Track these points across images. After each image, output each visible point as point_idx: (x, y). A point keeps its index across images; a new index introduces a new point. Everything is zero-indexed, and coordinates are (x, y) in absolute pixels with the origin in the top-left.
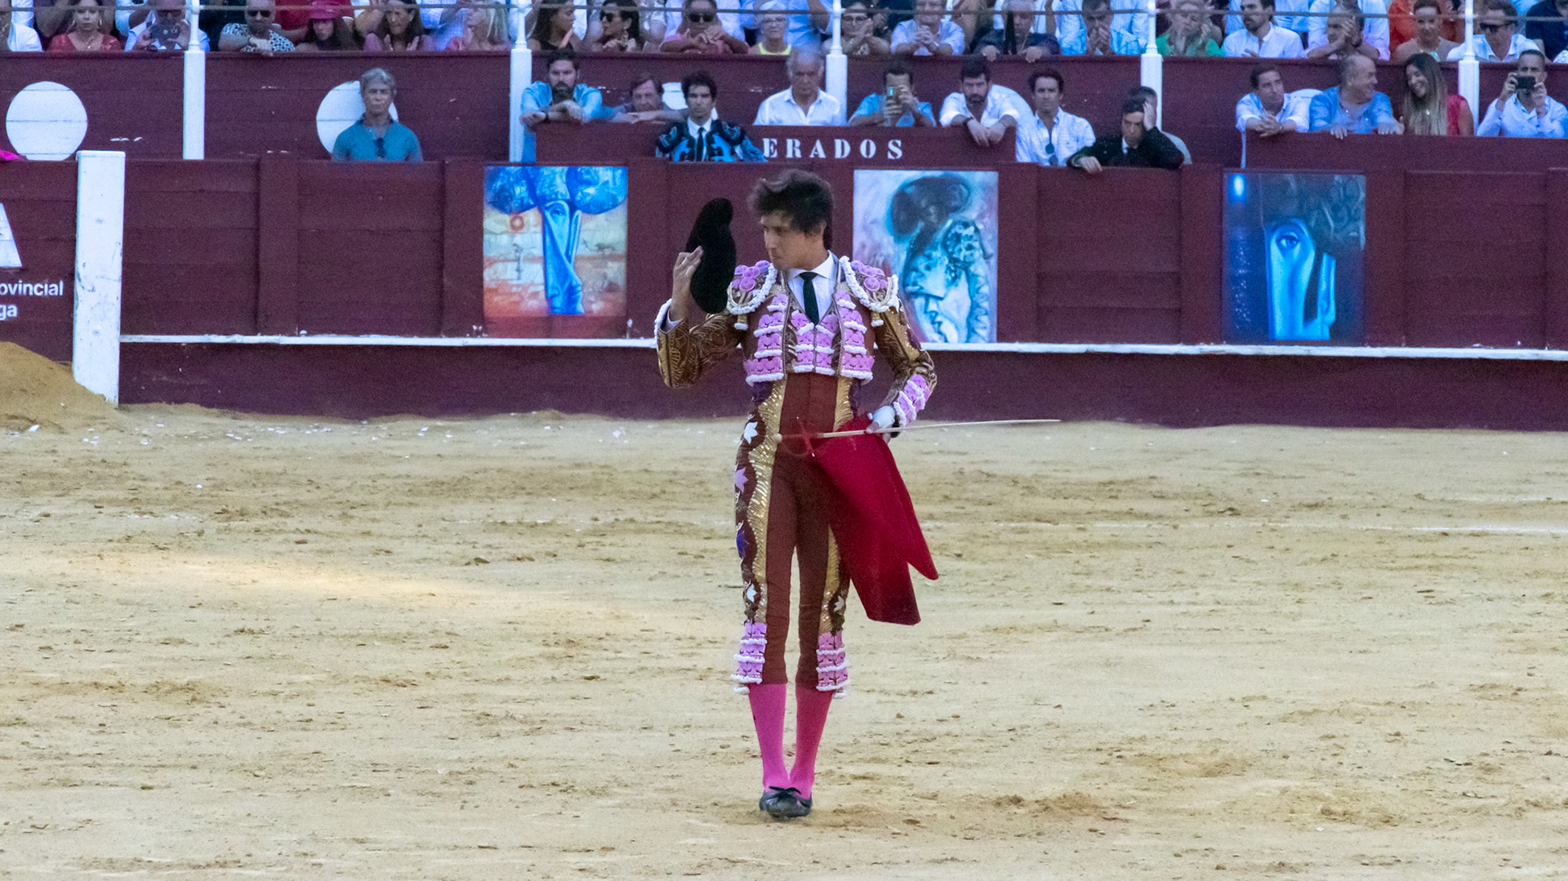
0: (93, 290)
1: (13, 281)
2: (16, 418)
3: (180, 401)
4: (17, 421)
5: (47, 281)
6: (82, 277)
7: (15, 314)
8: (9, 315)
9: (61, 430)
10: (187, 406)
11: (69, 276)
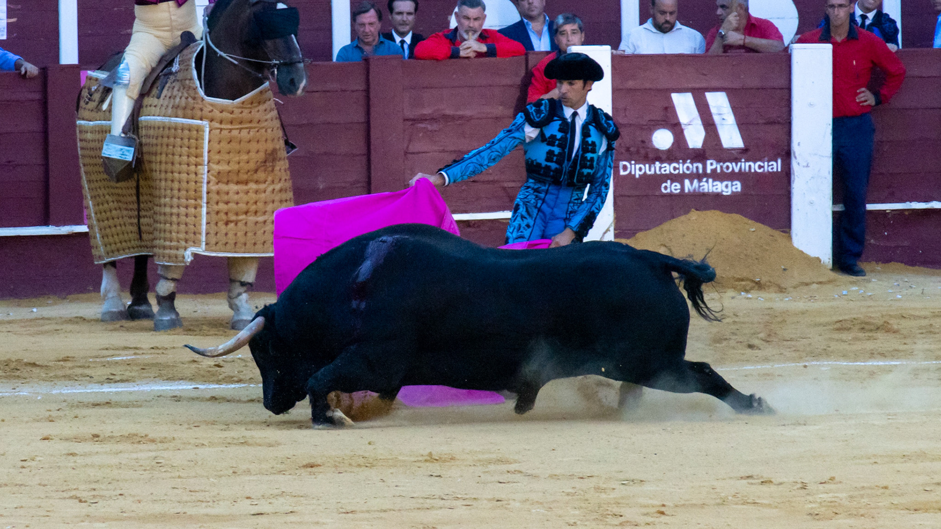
0: (807, 166)
1: (736, 160)
2: (742, 280)
3: (887, 261)
4: (743, 283)
5: (766, 159)
6: (797, 154)
7: (739, 189)
8: (734, 190)
9: (781, 290)
10: (893, 265)
11: (787, 155)
